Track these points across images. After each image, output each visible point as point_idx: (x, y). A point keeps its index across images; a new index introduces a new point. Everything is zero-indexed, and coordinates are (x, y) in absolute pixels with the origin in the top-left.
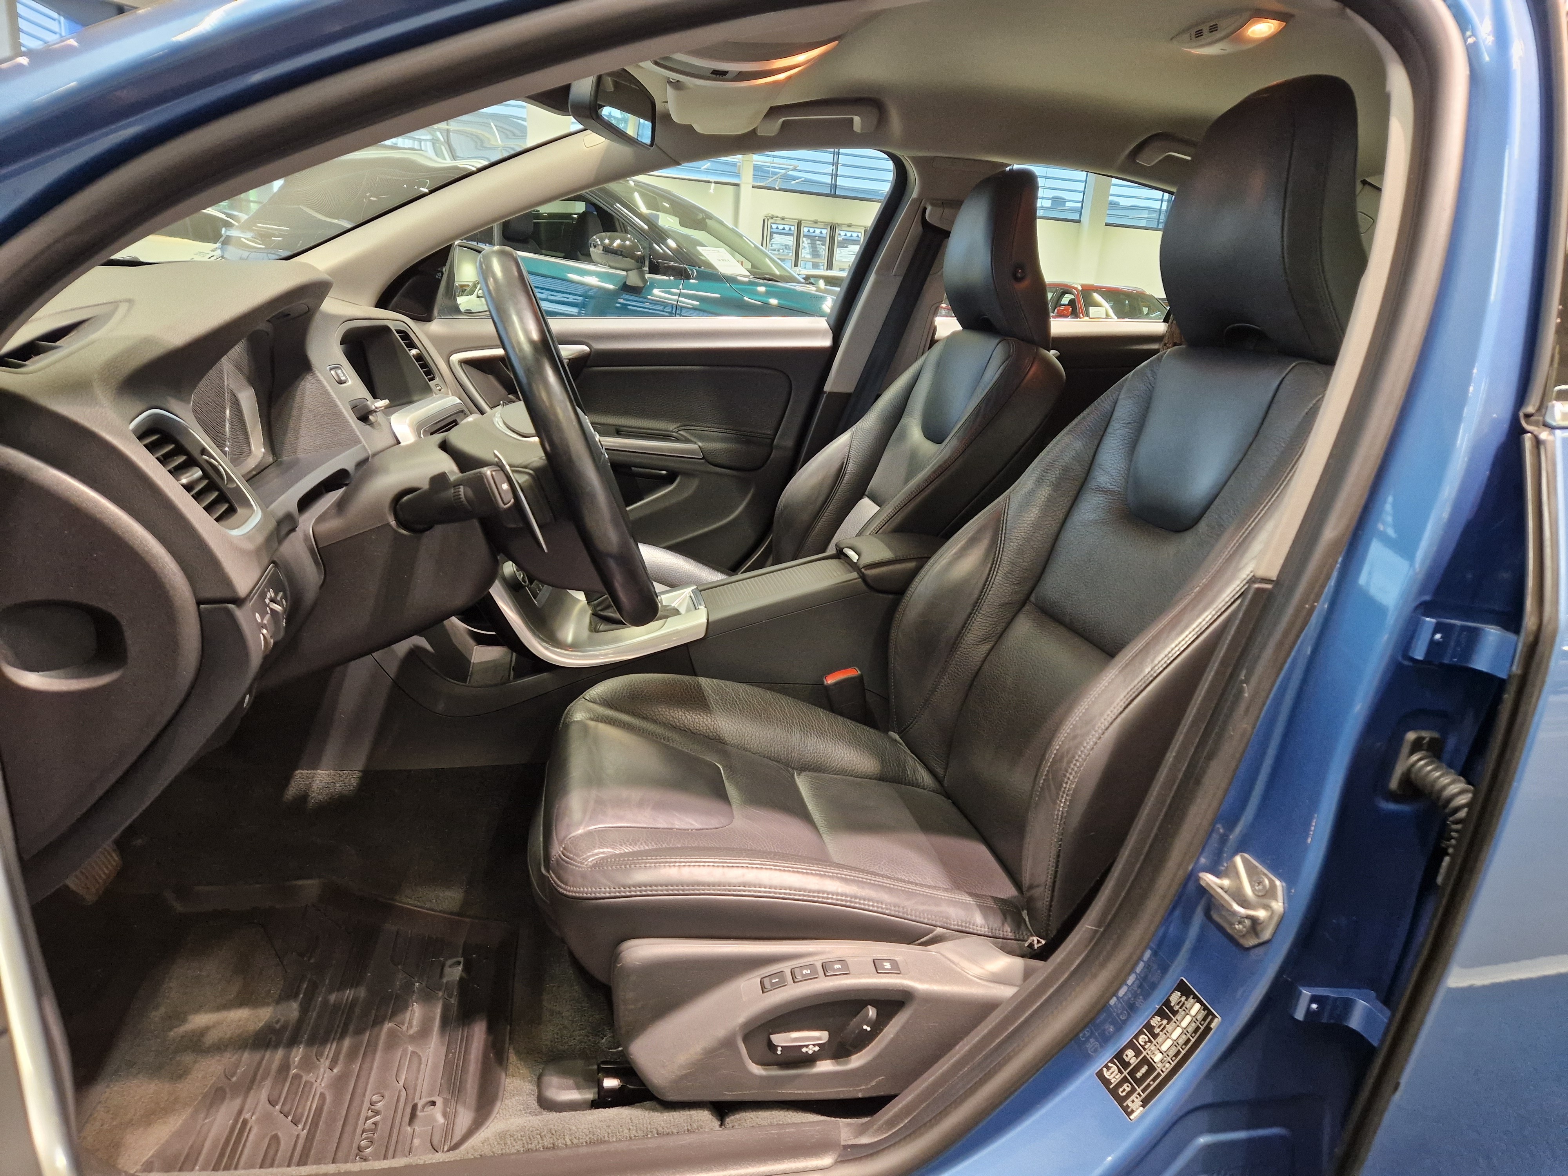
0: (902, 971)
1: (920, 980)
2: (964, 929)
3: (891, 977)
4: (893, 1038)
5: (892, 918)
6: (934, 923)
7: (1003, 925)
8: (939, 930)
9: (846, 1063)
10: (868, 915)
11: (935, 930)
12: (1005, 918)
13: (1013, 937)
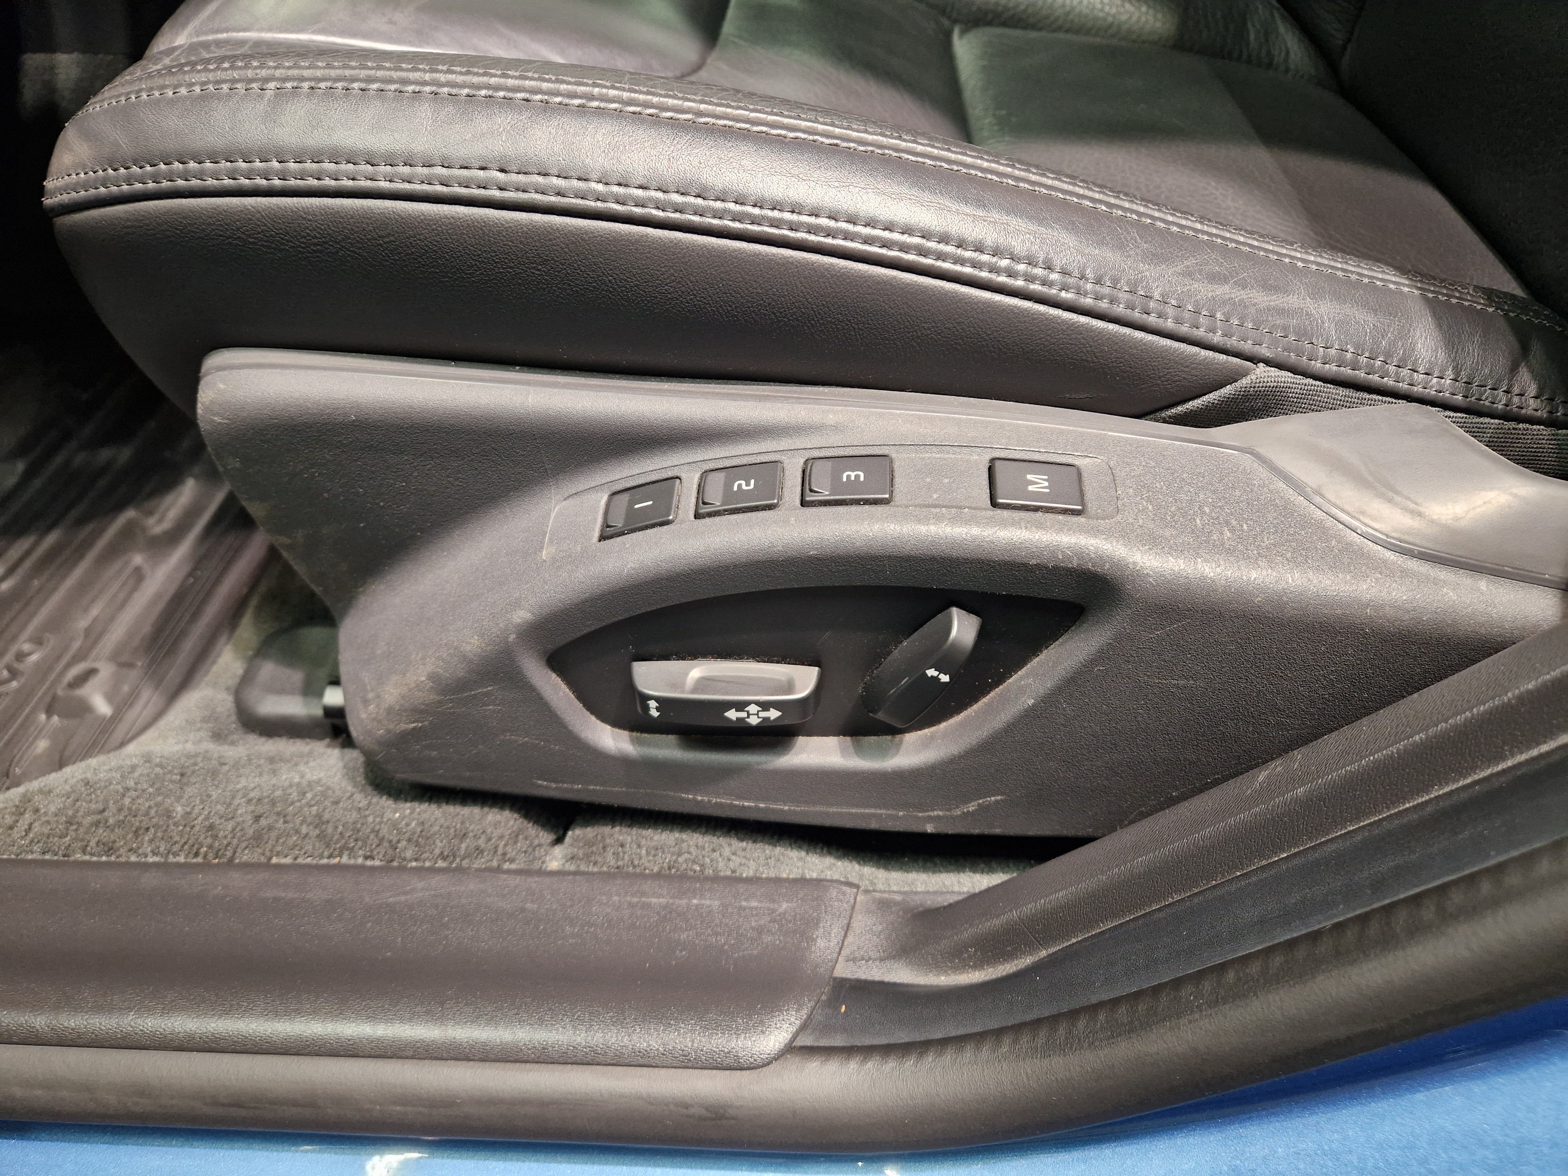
0: (1092, 506)
1: (1153, 542)
2: (1361, 375)
3: (1040, 526)
4: (1033, 708)
5: (1083, 319)
6: (1247, 347)
7: (1513, 370)
8: (1262, 374)
9: (884, 752)
10: (988, 304)
11: (1245, 374)
12: (1525, 349)
13: (1543, 414)
